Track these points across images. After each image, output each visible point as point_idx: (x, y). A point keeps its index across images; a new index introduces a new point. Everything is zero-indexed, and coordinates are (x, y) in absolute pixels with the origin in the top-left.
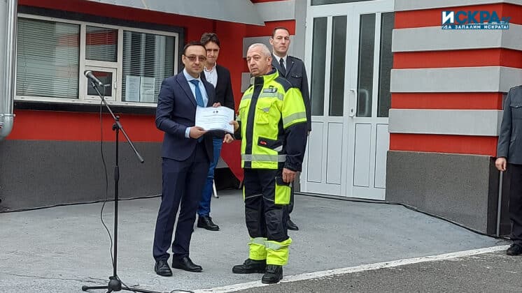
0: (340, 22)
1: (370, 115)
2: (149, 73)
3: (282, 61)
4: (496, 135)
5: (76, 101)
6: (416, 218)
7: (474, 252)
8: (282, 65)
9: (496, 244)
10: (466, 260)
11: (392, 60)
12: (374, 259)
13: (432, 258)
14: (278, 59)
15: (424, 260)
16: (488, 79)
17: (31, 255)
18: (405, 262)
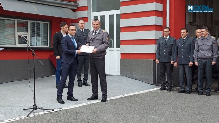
0: (103, 17)
1: (114, 48)
2: (38, 36)
3: (83, 30)
4: (154, 53)
5: (15, 46)
6: (130, 80)
7: (150, 90)
8: (83, 32)
9: (156, 87)
10: (148, 93)
11: (120, 29)
12: (119, 94)
13: (137, 93)
14: (81, 30)
15: (135, 94)
16: (151, 35)
17: (3, 99)
18: (129, 95)
